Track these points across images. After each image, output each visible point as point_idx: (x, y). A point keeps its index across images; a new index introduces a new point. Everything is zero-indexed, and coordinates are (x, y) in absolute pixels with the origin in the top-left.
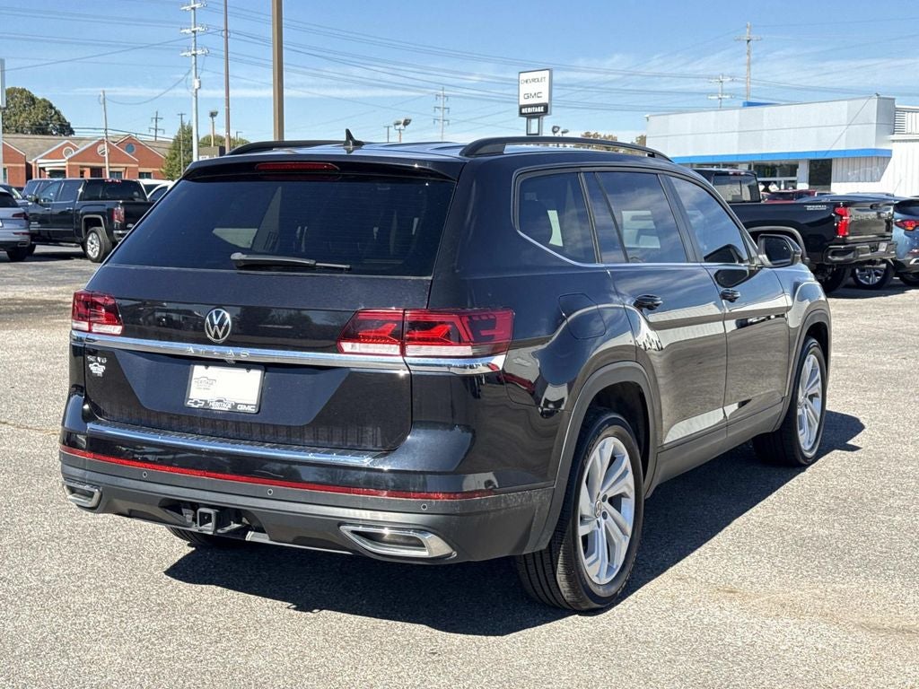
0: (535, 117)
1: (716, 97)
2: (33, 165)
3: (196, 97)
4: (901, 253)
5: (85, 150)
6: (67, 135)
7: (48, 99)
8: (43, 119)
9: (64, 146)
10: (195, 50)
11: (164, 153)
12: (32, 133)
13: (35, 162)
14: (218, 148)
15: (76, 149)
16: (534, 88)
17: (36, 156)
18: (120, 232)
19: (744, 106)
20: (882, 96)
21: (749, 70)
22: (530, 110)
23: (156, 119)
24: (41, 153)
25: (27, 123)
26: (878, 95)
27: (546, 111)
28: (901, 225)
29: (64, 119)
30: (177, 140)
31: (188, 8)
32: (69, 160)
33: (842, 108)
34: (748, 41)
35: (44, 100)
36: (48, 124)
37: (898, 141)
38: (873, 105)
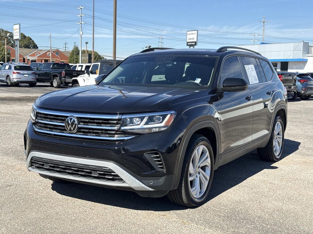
0: (192, 46)
1: (253, 41)
2: (26, 58)
3: (81, 37)
4: (300, 90)
5: (43, 54)
6: (36, 49)
7: (30, 37)
8: (28, 43)
9: (36, 52)
10: (81, 22)
11: (68, 55)
12: (24, 48)
13: (26, 57)
14: (88, 54)
15: (40, 54)
16: (192, 37)
17: (26, 56)
18: (64, 79)
19: (261, 44)
20: (305, 42)
21: (264, 32)
22: (190, 44)
23: (66, 44)
24: (28, 55)
25: (23, 44)
26: (303, 41)
27: (196, 44)
28: (299, 81)
29: (35, 43)
30: (73, 51)
31: (79, 8)
32: (38, 57)
33: (291, 46)
34: (264, 22)
35: (29, 37)
36: (30, 45)
37: (309, 56)
38: (301, 45)
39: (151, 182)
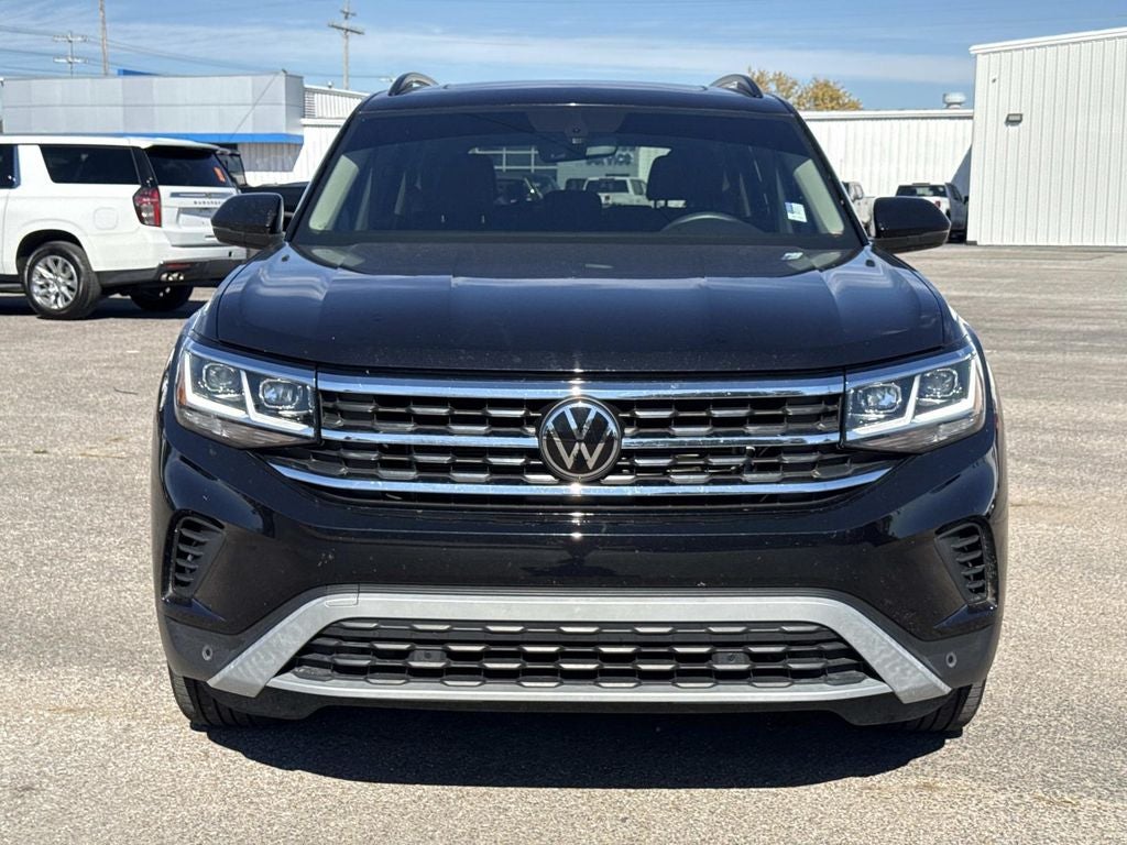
19: (119, 74)
20: (289, 73)
21: (104, 29)
26: (285, 71)
33: (244, 85)
37: (308, 126)
38: (280, 82)
39: (951, 660)
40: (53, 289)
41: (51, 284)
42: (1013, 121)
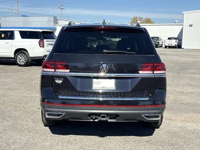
26: (53, 16)
40: (21, 60)
41: (21, 59)
42: (191, 26)
